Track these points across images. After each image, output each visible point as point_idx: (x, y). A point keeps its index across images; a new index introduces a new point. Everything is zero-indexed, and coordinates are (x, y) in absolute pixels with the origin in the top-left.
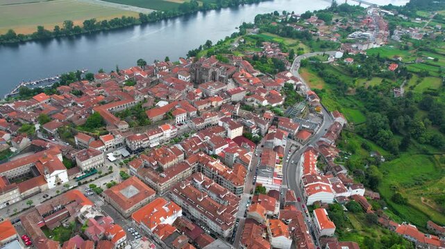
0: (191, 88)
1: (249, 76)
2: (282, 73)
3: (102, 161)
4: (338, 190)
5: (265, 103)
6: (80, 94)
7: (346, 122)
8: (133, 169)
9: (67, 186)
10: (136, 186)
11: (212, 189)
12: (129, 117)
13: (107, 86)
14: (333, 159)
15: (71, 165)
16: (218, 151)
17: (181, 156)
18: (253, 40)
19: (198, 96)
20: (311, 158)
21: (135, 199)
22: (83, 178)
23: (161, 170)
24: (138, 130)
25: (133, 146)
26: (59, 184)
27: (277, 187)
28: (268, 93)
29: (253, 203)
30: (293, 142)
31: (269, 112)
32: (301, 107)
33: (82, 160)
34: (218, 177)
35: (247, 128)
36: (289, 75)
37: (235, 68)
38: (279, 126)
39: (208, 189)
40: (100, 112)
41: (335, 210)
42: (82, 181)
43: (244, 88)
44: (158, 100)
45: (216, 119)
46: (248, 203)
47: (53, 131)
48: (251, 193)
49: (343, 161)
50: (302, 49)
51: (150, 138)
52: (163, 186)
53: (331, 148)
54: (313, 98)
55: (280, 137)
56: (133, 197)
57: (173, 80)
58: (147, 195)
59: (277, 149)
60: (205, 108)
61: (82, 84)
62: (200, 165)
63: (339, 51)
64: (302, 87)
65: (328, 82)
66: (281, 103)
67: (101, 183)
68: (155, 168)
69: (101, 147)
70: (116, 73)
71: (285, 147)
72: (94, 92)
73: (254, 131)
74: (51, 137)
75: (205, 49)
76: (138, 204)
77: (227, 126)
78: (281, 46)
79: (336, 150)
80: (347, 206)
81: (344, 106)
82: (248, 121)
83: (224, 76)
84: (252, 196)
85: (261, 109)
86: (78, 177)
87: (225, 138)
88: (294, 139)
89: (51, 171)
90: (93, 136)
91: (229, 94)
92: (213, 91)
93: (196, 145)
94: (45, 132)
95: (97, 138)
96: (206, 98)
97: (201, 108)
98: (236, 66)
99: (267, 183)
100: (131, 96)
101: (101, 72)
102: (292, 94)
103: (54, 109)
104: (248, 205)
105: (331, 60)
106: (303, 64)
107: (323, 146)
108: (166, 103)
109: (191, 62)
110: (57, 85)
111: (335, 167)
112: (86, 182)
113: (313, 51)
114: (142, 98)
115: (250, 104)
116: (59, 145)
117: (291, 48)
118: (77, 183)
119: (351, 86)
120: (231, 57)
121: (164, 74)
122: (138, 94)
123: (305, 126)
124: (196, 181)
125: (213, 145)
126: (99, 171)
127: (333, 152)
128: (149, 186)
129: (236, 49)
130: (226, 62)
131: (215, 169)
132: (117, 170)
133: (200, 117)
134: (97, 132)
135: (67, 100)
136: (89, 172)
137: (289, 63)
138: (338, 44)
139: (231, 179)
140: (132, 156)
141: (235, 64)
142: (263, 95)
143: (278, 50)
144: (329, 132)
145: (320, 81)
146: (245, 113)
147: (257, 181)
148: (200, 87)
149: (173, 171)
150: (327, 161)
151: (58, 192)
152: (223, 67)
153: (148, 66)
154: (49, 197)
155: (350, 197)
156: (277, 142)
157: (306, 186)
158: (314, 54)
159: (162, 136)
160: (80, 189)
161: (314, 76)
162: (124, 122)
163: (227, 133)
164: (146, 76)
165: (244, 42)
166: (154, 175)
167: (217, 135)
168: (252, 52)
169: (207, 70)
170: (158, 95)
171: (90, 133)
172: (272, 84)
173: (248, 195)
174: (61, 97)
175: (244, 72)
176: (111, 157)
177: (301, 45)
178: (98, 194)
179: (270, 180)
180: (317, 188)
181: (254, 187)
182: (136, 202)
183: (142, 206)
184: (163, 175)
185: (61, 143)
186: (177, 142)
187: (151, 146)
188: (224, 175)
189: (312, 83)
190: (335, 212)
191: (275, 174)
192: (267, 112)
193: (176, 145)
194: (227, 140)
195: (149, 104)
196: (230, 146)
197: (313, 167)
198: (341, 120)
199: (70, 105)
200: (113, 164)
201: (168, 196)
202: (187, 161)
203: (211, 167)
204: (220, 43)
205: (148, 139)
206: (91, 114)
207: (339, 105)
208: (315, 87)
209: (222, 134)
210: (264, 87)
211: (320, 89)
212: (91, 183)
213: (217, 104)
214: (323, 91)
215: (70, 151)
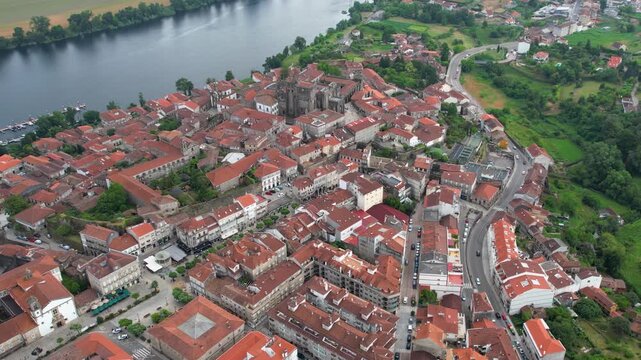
0: (281, 125)
1: (380, 95)
2: (434, 87)
3: (136, 274)
4: (558, 283)
5: (414, 141)
6: (78, 151)
7: (552, 163)
8: (196, 283)
9: (75, 327)
10: (208, 314)
11: (346, 305)
12: (177, 188)
13: (127, 134)
14: (541, 229)
15: (79, 287)
16: (345, 235)
17: (282, 251)
18: (375, 31)
19: (296, 139)
20: (506, 233)
21: (209, 338)
22: (105, 308)
23: (247, 279)
24: (195, 211)
25: (191, 240)
26: (60, 324)
27: (456, 290)
28: (416, 123)
29: (419, 322)
30: (469, 206)
31: (422, 156)
32: (474, 143)
33: (100, 276)
34: (352, 283)
35: (389, 190)
36: (446, 88)
37: (355, 84)
38: (443, 180)
39: (338, 307)
40: (121, 184)
41: (559, 318)
42: (104, 315)
43: (376, 118)
44: (224, 151)
45: (334, 178)
46: (411, 323)
47: (37, 226)
48: (413, 305)
49: (557, 231)
50: (461, 42)
51: (221, 222)
52: (256, 310)
53: (535, 211)
54: (492, 125)
55: (449, 199)
56: (204, 336)
57: (248, 114)
58: (230, 327)
59: (445, 220)
60: (311, 160)
61: (80, 133)
62: (318, 263)
63: (523, 40)
64: (471, 108)
65: (512, 96)
66: (441, 139)
67: (140, 315)
68: (236, 278)
69: (133, 248)
70: (139, 106)
71: (458, 217)
72: (105, 146)
73: (403, 192)
74: (33, 236)
75: (295, 53)
76: (215, 348)
77: (355, 187)
78: (424, 38)
79: (543, 213)
80: (576, 309)
81: (544, 135)
82: (390, 176)
83: (336, 100)
84: (415, 309)
85: (408, 153)
86: (95, 307)
87: (354, 209)
88: (471, 201)
89: (44, 302)
90: (115, 228)
91: (351, 131)
92: (322, 128)
93: (305, 227)
94: (21, 229)
95: (122, 232)
96: (310, 140)
97: (304, 159)
98: (355, 80)
99: (439, 283)
100: (176, 149)
101: (112, 107)
102: (456, 122)
103: (32, 183)
104: (410, 327)
105: (510, 57)
106: (466, 68)
107: (522, 208)
108: (241, 156)
109: (274, 79)
110: (31, 138)
111: (547, 243)
112: (112, 317)
113: (479, 44)
114: (196, 151)
115: (388, 146)
116: (51, 252)
117: (442, 41)
118: (95, 319)
119: (550, 100)
120: (343, 64)
121: (230, 103)
122: (188, 144)
123: (487, 176)
124: (316, 293)
125: (334, 224)
126: (133, 293)
127: (538, 217)
128: (229, 310)
129: (349, 50)
130: (336, 74)
131: (346, 269)
132: (167, 288)
133: (304, 176)
134: (121, 221)
135: (55, 164)
136: (114, 296)
137: (443, 68)
138: (519, 29)
139: (376, 284)
140: (191, 259)
141: (352, 75)
142: (409, 128)
143: (420, 46)
144: (528, 183)
145: (499, 96)
146: (382, 161)
147: (420, 282)
148: (298, 122)
149: (270, 280)
150: (532, 234)
151: (60, 340)
152: (333, 84)
153: (197, 91)
154: (43, 353)
155: (579, 293)
156: (445, 209)
157: (504, 281)
158: (483, 49)
159: (241, 216)
160: (102, 330)
161: (486, 87)
162: (169, 196)
163: (356, 200)
164: (197, 110)
165: (361, 36)
166: (237, 291)
167: (339, 205)
168: (376, 53)
169: (307, 92)
170: (224, 143)
171: (109, 223)
172: (421, 107)
173: (409, 309)
174: (42, 160)
175: (371, 90)
176: (153, 264)
177: (458, 36)
178: (137, 336)
179: (443, 278)
180: (525, 284)
181: (416, 294)
182: (210, 344)
183: (223, 350)
184: (254, 288)
185: (54, 246)
186: (269, 226)
187: (224, 237)
188: (364, 278)
189: (485, 99)
190: (560, 322)
191: (449, 267)
192: (419, 156)
193: (269, 231)
194: (357, 212)
195: (211, 161)
196: (365, 223)
197: (512, 247)
198: (544, 160)
199: (62, 173)
200: (157, 278)
201: (266, 325)
202: (293, 259)
203: (338, 265)
204: (319, 40)
205: (218, 225)
206: (105, 187)
207: (535, 133)
208: (493, 107)
209: (348, 203)
210: (409, 114)
211: (501, 108)
212: (122, 317)
213: (331, 150)
214: (506, 111)
215: (74, 259)
